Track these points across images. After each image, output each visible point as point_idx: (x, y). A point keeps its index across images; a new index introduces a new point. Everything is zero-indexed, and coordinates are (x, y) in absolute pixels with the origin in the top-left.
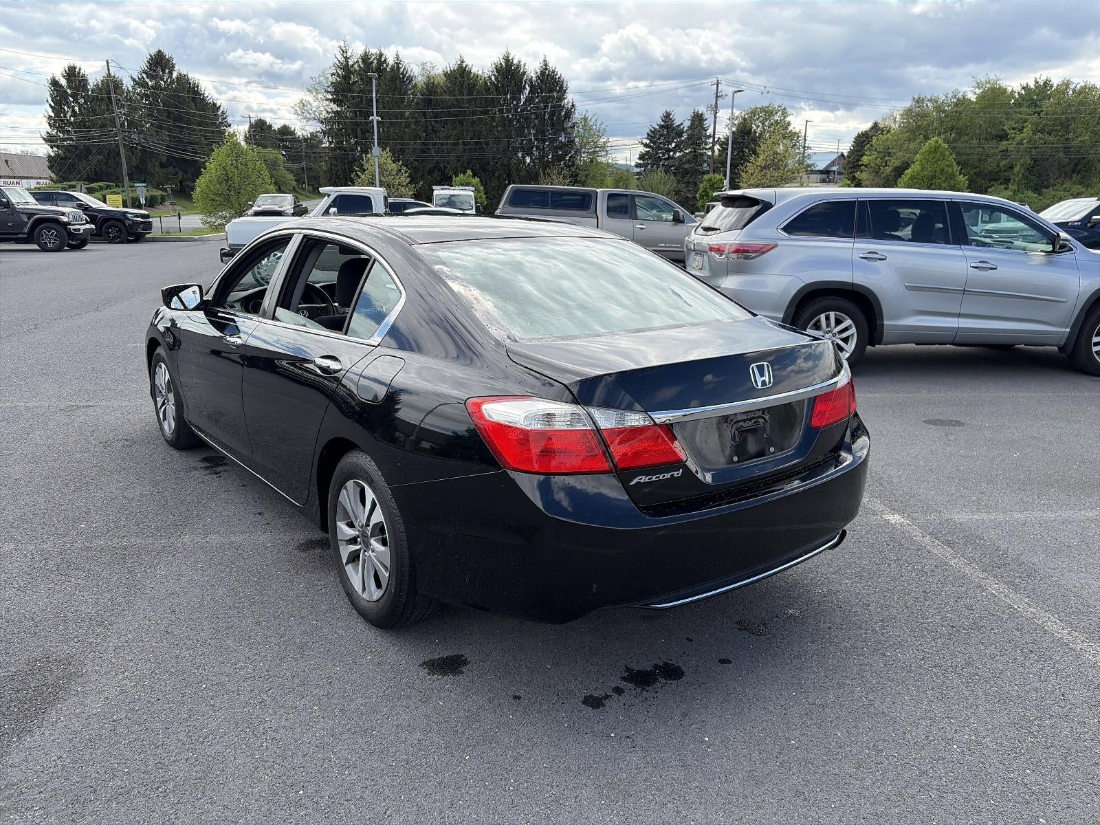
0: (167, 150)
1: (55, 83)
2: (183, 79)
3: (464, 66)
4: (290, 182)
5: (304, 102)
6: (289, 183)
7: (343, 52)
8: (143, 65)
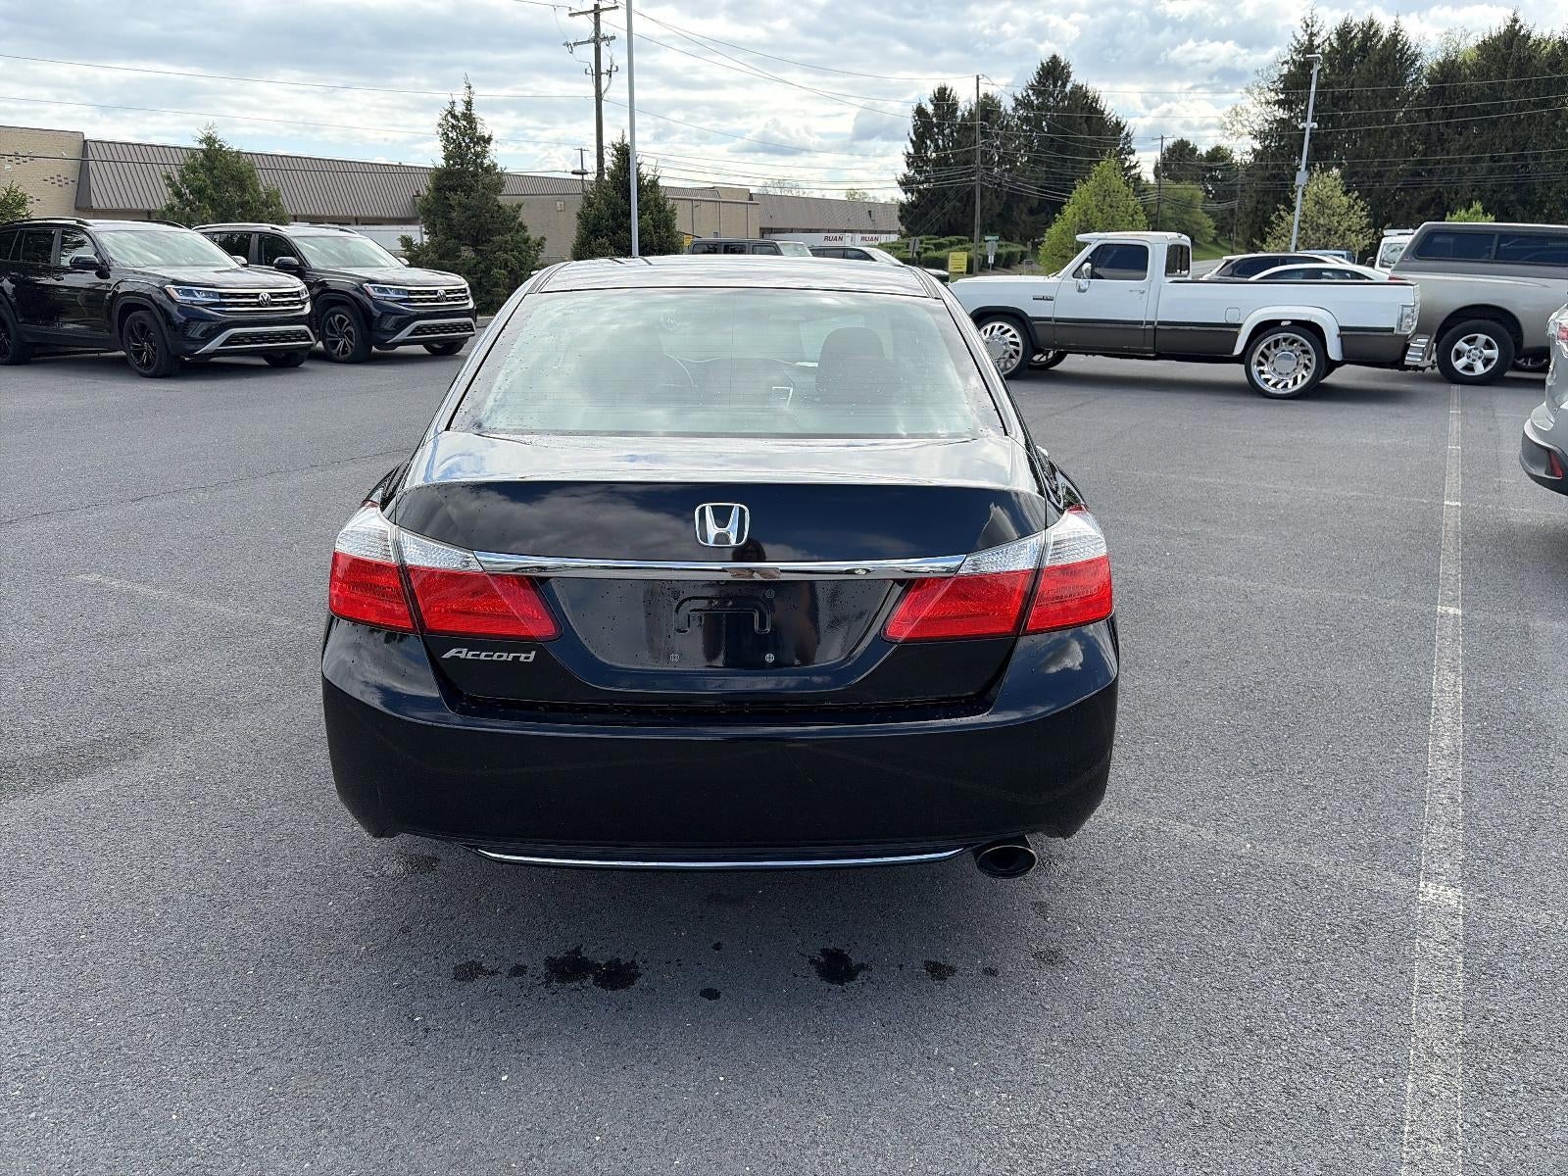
0: (1042, 192)
1: (920, 112)
2: (1079, 93)
3: (1517, 28)
4: (1207, 230)
5: (1238, 109)
6: (1206, 233)
7: (1308, 26)
8: (1031, 77)
